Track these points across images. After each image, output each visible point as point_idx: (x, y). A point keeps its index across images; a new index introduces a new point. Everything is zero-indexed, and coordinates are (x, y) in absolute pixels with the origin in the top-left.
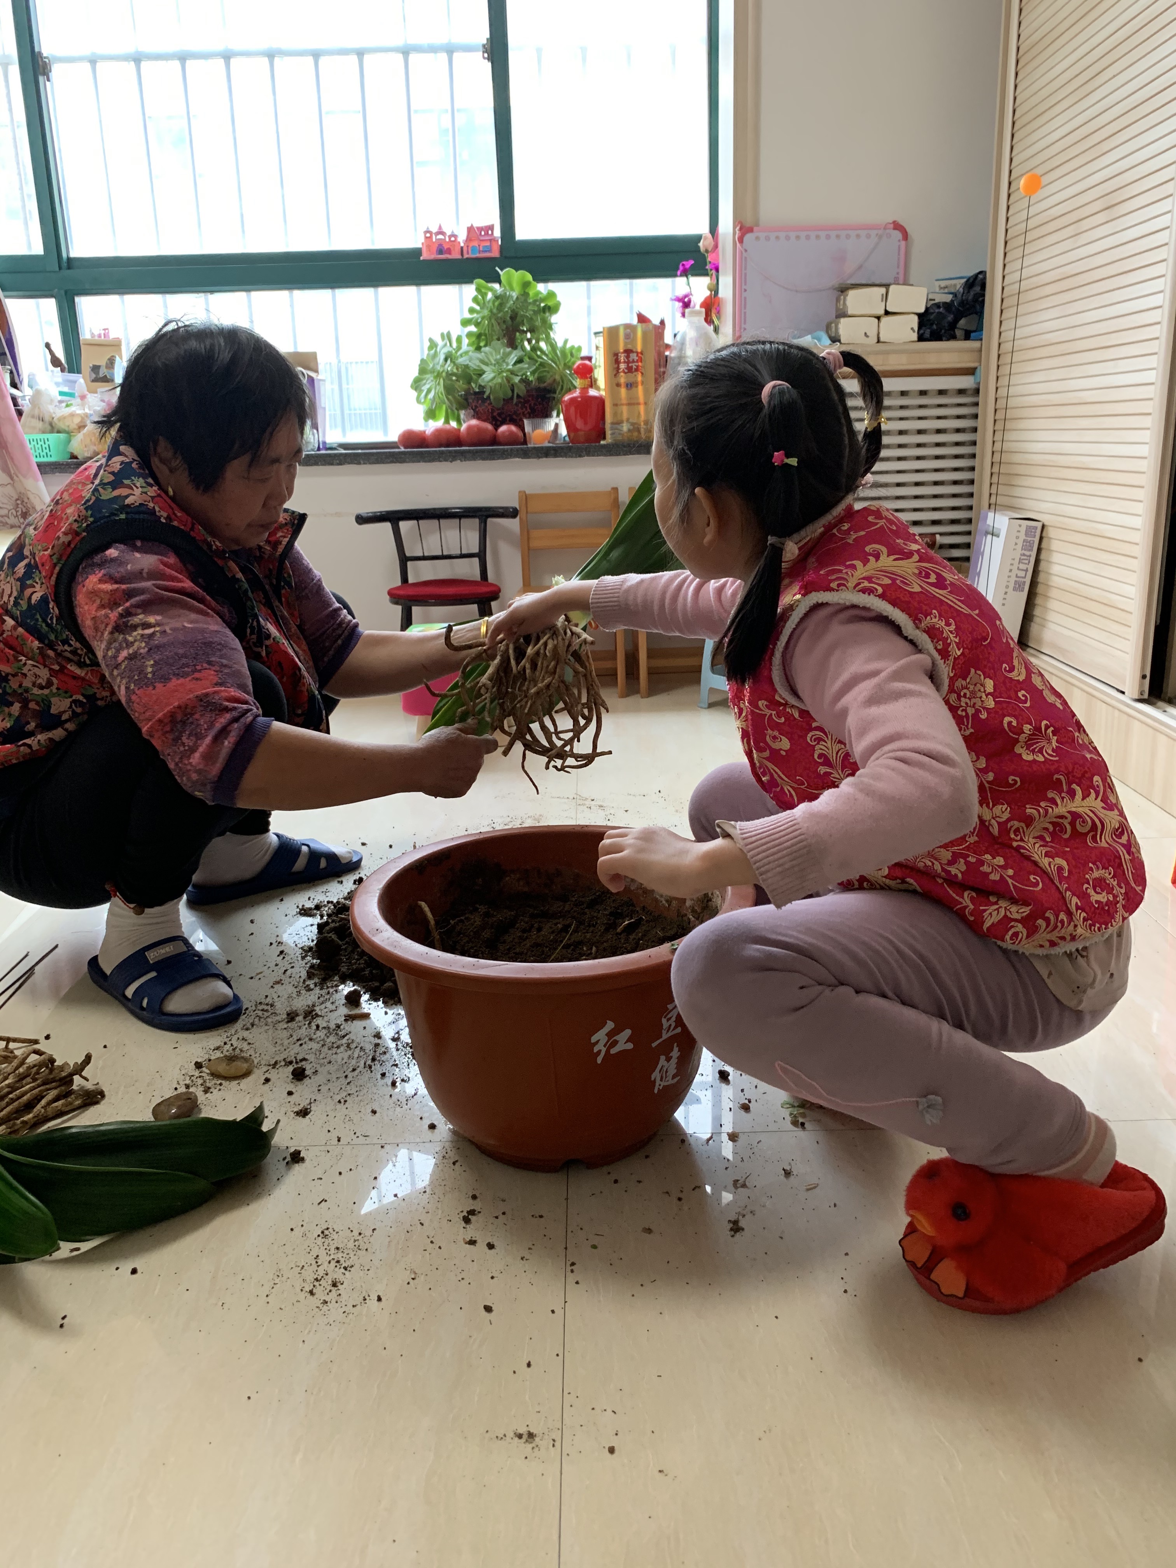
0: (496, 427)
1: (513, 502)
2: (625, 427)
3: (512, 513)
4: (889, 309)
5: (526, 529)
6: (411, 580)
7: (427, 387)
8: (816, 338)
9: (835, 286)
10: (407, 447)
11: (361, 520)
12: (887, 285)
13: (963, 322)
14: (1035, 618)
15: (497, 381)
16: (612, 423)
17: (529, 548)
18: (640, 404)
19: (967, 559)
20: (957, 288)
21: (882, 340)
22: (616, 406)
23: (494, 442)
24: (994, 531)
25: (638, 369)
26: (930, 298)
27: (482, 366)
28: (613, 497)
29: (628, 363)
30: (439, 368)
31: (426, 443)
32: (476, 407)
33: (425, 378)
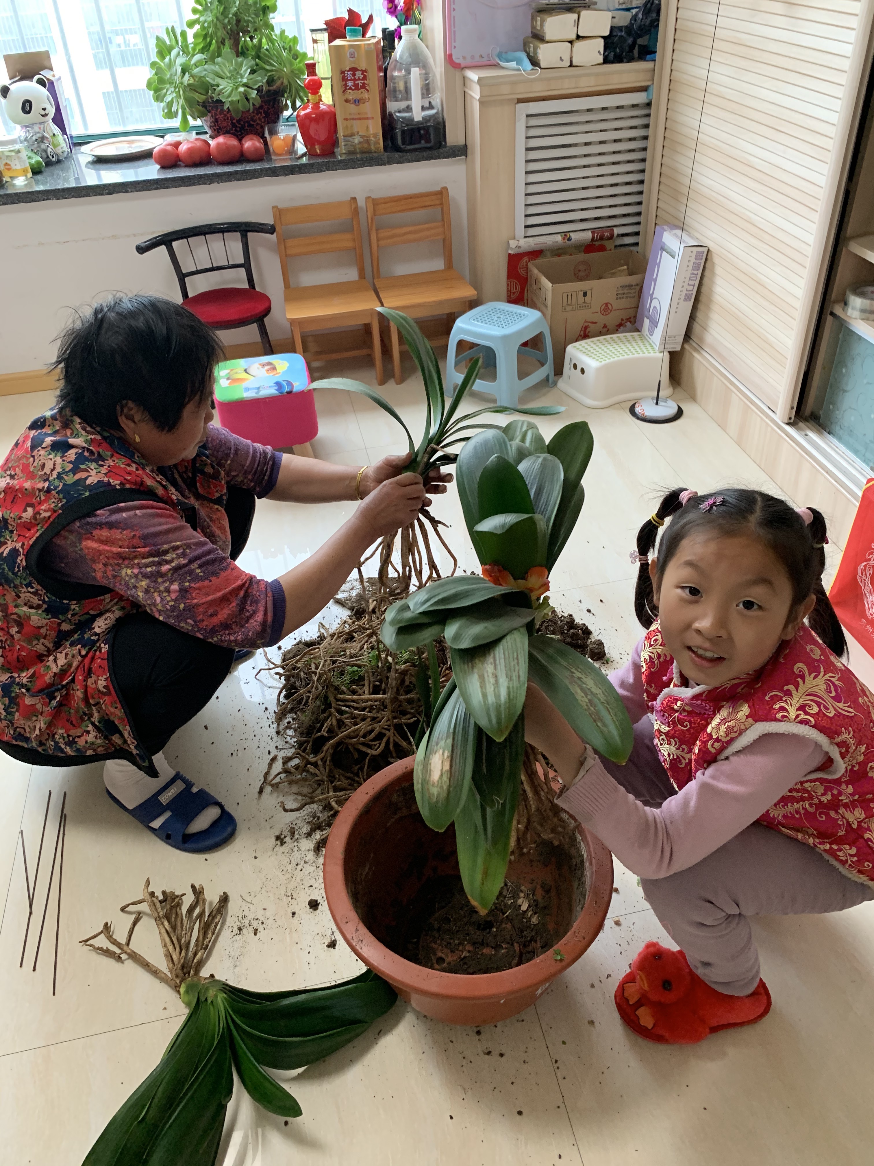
0: (240, 141)
1: (269, 220)
2: (357, 140)
3: (271, 230)
4: (580, 34)
5: (282, 241)
6: (190, 295)
7: (168, 98)
8: (519, 62)
9: (534, 5)
10: (164, 167)
11: (141, 250)
12: (578, 9)
13: (640, 41)
14: (697, 319)
15: (235, 98)
16: (344, 136)
17: (286, 255)
18: (367, 118)
19: (637, 244)
20: (634, 6)
21: (574, 64)
22: (346, 119)
23: (241, 158)
24: (669, 250)
25: (364, 86)
26: (613, 17)
27: (218, 80)
28: (353, 207)
29: (355, 80)
30: (177, 79)
31: (180, 161)
32: (216, 115)
33: (164, 88)
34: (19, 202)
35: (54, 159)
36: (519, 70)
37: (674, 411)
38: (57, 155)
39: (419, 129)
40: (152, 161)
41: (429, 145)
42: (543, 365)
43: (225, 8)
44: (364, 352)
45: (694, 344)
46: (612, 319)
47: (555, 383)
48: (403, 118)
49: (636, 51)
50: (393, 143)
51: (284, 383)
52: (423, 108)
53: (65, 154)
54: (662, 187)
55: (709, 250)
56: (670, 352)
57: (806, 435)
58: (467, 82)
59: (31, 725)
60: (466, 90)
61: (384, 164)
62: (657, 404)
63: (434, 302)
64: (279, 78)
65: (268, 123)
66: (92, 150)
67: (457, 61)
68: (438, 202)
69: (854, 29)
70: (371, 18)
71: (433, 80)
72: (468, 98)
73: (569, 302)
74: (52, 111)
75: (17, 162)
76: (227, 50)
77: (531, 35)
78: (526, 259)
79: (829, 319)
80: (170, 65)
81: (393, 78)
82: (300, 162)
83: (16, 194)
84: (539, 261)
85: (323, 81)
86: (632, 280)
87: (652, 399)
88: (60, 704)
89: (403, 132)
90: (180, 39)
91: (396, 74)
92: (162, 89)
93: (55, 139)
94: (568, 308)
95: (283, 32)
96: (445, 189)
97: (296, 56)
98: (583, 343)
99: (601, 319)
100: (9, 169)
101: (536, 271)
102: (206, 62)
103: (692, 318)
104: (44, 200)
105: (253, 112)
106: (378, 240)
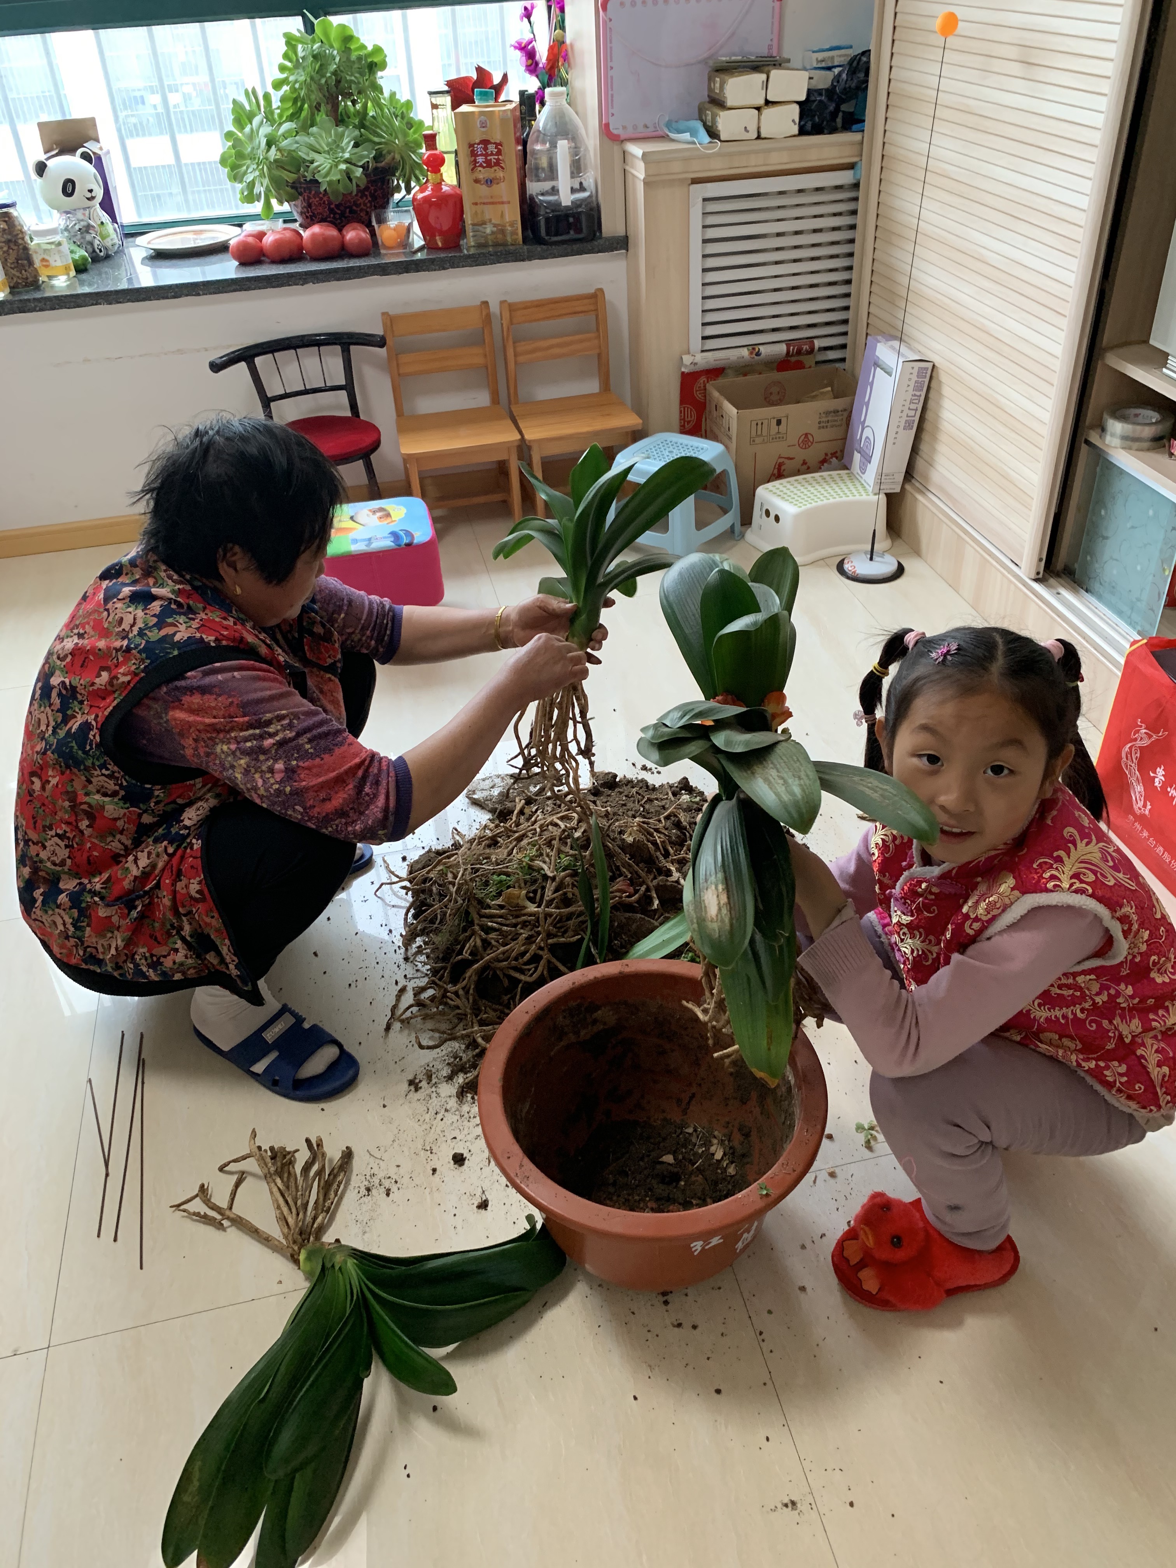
0: (340, 230)
1: (378, 330)
2: (489, 229)
3: (381, 342)
4: (770, 98)
5: (394, 357)
7: (249, 178)
8: (694, 133)
9: (711, 63)
10: (244, 263)
11: (216, 367)
12: (766, 69)
13: (844, 107)
14: (920, 453)
15: (335, 177)
16: (473, 225)
17: (399, 375)
18: (503, 203)
19: (843, 360)
20: (836, 63)
21: (763, 135)
22: (476, 204)
23: (342, 252)
24: (884, 366)
25: (498, 163)
26: (810, 78)
27: (313, 155)
28: (484, 313)
29: (486, 155)
30: (261, 154)
31: (264, 255)
32: (309, 198)
33: (244, 165)
34: (61, 308)
35: (102, 254)
36: (694, 143)
37: (894, 567)
39: (567, 216)
40: (228, 256)
42: (725, 512)
43: (321, 65)
44: (498, 497)
45: (917, 484)
46: (813, 454)
47: (742, 535)
48: (548, 202)
49: (839, 120)
50: (533, 232)
51: (401, 533)
52: (573, 191)
53: (116, 248)
54: (875, 288)
55: (934, 366)
56: (887, 495)
57: (1059, 594)
58: (628, 158)
59: (105, 944)
60: (627, 168)
61: (523, 260)
62: (871, 559)
63: (588, 433)
64: (389, 152)
65: (376, 208)
66: (149, 243)
67: (615, 132)
68: (592, 307)
70: (505, 78)
71: (585, 155)
72: (629, 178)
73: (759, 433)
74: (99, 193)
75: (57, 257)
76: (321, 117)
77: (707, 99)
78: (703, 379)
79: (1084, 448)
80: (251, 136)
81: (534, 152)
82: (416, 257)
83: (57, 297)
84: (721, 381)
85: (445, 155)
86: (839, 404)
87: (866, 553)
88: (142, 916)
89: (547, 220)
90: (262, 103)
91: (538, 147)
92: (240, 166)
93: (103, 228)
94: (758, 440)
95: (393, 95)
96: (601, 290)
97: (410, 124)
98: (777, 483)
99: (800, 454)
100: (47, 266)
101: (716, 394)
102: (297, 133)
103: (915, 450)
104: (93, 305)
105: (356, 195)
106: (516, 355)
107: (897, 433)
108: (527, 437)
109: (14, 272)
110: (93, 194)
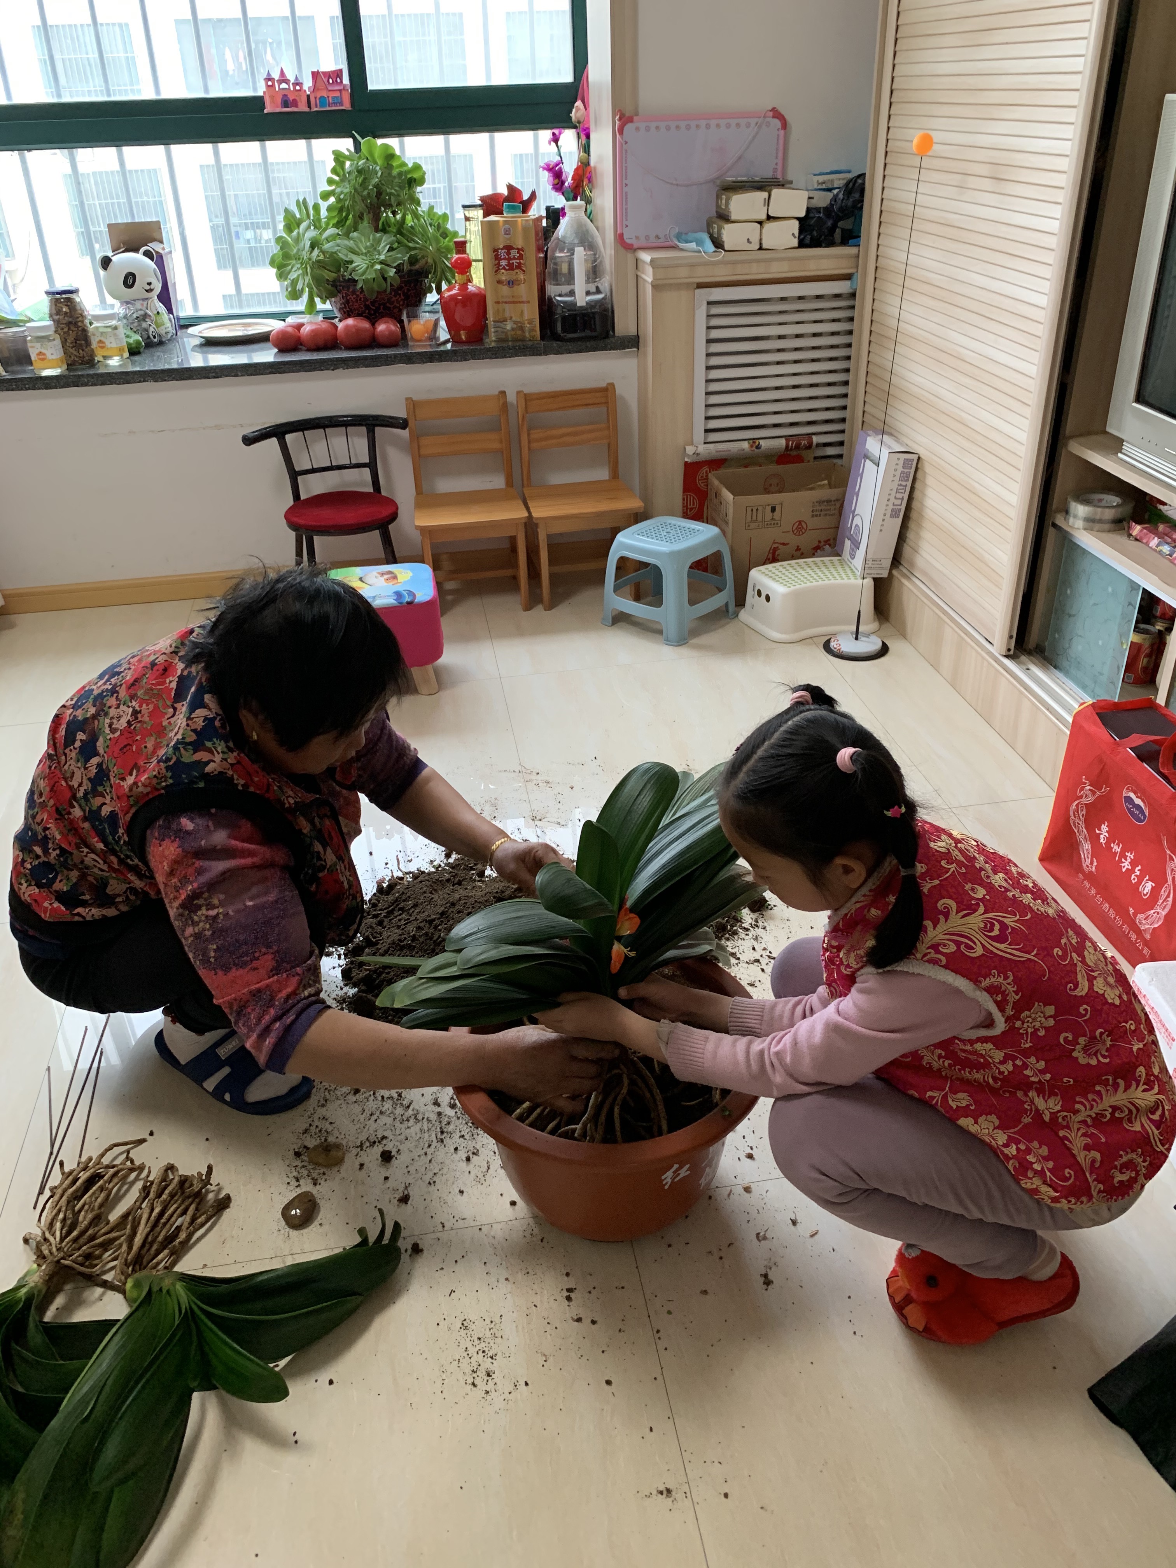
0: (373, 325)
1: (402, 413)
2: (509, 326)
3: (403, 424)
4: (771, 214)
5: (416, 437)
6: (303, 497)
7: (293, 275)
8: (699, 243)
9: (718, 182)
10: (282, 350)
11: (249, 441)
12: (769, 188)
13: (840, 224)
14: (908, 540)
15: (370, 275)
16: (494, 321)
17: (419, 456)
18: (522, 302)
19: (840, 456)
20: (835, 186)
21: (764, 246)
22: (498, 303)
23: (373, 342)
24: (873, 458)
25: (519, 267)
26: (810, 198)
27: (352, 256)
28: (501, 402)
29: (509, 259)
30: (305, 255)
31: (301, 344)
32: (347, 295)
33: (289, 264)
34: (111, 384)
35: (156, 340)
36: (700, 252)
37: (878, 646)
38: (160, 335)
39: (582, 316)
40: (269, 345)
41: (594, 334)
42: (720, 590)
43: (365, 179)
44: (509, 572)
45: (905, 571)
46: (807, 540)
47: (736, 615)
48: (565, 303)
49: (838, 234)
50: (551, 331)
51: (405, 593)
52: (588, 293)
53: (169, 336)
54: (869, 388)
55: (919, 458)
56: (874, 579)
57: (1028, 669)
58: (640, 265)
60: (639, 274)
61: (540, 355)
62: (857, 639)
63: (592, 512)
64: (423, 257)
65: (408, 306)
66: (201, 332)
67: (628, 241)
68: (603, 400)
69: (1060, 204)
70: (533, 196)
71: (601, 262)
72: (640, 281)
73: (754, 518)
74: (158, 287)
75: (112, 339)
76: (365, 225)
77: (715, 214)
78: (705, 469)
79: (1051, 533)
80: (297, 240)
81: (554, 259)
82: (442, 348)
83: (109, 375)
84: (722, 471)
85: (474, 260)
86: (832, 494)
87: (852, 633)
89: (564, 319)
90: (311, 212)
91: (558, 254)
92: (287, 266)
93: (159, 317)
94: (753, 525)
95: (431, 208)
96: (612, 385)
97: (445, 235)
98: (770, 566)
99: (794, 541)
100: (102, 347)
101: (716, 482)
102: (340, 237)
103: (902, 538)
104: (140, 382)
105: (390, 293)
106: (529, 442)
107: (884, 520)
108: (535, 515)
109: (72, 351)
110: (152, 287)
